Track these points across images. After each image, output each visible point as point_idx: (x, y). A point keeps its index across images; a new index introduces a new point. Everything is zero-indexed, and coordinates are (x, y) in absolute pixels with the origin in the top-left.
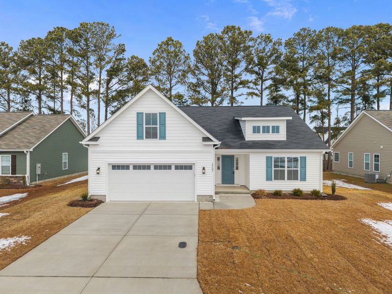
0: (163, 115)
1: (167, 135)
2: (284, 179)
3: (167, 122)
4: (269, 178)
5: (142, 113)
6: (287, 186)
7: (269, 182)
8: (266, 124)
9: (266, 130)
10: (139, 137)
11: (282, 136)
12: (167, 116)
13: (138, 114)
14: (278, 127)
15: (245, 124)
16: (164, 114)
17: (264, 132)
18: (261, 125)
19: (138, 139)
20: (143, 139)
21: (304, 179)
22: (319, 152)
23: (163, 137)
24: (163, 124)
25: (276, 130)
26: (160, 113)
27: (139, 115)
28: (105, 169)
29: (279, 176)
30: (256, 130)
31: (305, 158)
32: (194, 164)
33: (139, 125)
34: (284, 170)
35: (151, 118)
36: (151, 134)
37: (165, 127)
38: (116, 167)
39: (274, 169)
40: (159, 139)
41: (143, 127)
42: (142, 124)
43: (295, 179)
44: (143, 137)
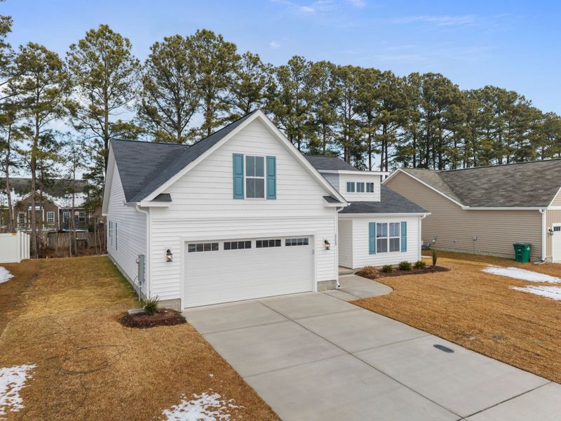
0: (272, 160)
1: (277, 192)
2: (386, 251)
3: (277, 172)
4: (372, 252)
5: (242, 156)
6: (392, 259)
7: (373, 256)
8: (361, 180)
9: (360, 187)
10: (237, 195)
11: (375, 197)
12: (277, 162)
13: (235, 156)
14: (372, 185)
15: (338, 179)
16: (274, 159)
17: (358, 190)
18: (356, 180)
19: (234, 198)
20: (243, 198)
21: (404, 249)
22: (418, 217)
23: (272, 195)
24: (272, 175)
25: (370, 187)
26: (268, 158)
27: (237, 158)
28: (180, 251)
29: (382, 248)
30: (350, 187)
31: (406, 223)
32: (312, 236)
33: (237, 174)
34: (387, 239)
35: (255, 164)
36: (256, 190)
37: (275, 180)
38: (195, 247)
39: (377, 238)
40: (268, 199)
41: (243, 178)
42: (242, 174)
43: (397, 250)
44: (243, 194)
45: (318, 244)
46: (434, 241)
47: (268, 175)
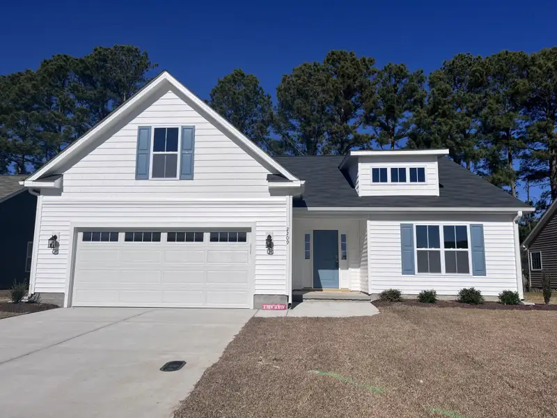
1: (196, 170)
2: (439, 270)
3: (196, 145)
5: (148, 128)
7: (408, 277)
8: (400, 165)
10: (141, 174)
11: (429, 189)
12: (197, 133)
13: (140, 129)
14: (422, 171)
15: (358, 165)
16: (193, 129)
17: (394, 179)
18: (389, 165)
19: (137, 178)
20: (147, 178)
23: (188, 174)
24: (189, 149)
26: (184, 128)
27: (143, 131)
28: (68, 239)
29: (429, 264)
30: (379, 175)
31: (481, 226)
32: (251, 228)
33: (142, 150)
34: (439, 252)
35: (166, 138)
36: (164, 169)
37: (192, 155)
39: (416, 249)
40: (181, 178)
41: (148, 154)
42: (148, 149)
43: (463, 270)
44: (147, 174)
45: (257, 239)
47: (183, 149)
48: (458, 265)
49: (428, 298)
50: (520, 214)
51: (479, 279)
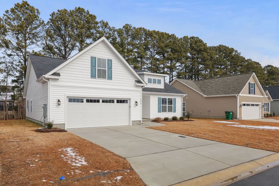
0: (110, 61)
1: (113, 77)
2: (166, 112)
3: (113, 67)
4: (159, 111)
5: (95, 58)
6: (170, 115)
7: (160, 114)
8: (155, 78)
9: (155, 82)
10: (93, 76)
11: (162, 86)
12: (113, 62)
13: (92, 58)
14: (160, 80)
15: (144, 76)
16: (111, 61)
18: (152, 78)
19: (91, 78)
20: (96, 78)
21: (175, 111)
22: (181, 96)
23: (110, 78)
24: (110, 68)
25: (159, 82)
26: (108, 60)
27: (93, 59)
28: (64, 101)
29: (164, 110)
30: (150, 81)
31: (175, 99)
32: (130, 99)
33: (93, 66)
34: (166, 106)
35: (102, 62)
37: (111, 71)
38: (72, 100)
39: (162, 105)
40: (108, 79)
41: (96, 69)
42: (95, 66)
43: (171, 111)
44: (95, 76)
45: (133, 103)
46: (191, 113)
47: (108, 68)
48: (170, 110)
49: (166, 119)
50: (184, 96)
51: (174, 113)
